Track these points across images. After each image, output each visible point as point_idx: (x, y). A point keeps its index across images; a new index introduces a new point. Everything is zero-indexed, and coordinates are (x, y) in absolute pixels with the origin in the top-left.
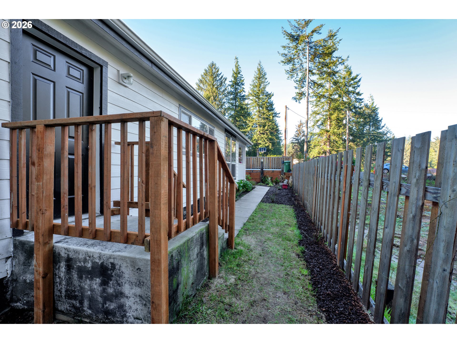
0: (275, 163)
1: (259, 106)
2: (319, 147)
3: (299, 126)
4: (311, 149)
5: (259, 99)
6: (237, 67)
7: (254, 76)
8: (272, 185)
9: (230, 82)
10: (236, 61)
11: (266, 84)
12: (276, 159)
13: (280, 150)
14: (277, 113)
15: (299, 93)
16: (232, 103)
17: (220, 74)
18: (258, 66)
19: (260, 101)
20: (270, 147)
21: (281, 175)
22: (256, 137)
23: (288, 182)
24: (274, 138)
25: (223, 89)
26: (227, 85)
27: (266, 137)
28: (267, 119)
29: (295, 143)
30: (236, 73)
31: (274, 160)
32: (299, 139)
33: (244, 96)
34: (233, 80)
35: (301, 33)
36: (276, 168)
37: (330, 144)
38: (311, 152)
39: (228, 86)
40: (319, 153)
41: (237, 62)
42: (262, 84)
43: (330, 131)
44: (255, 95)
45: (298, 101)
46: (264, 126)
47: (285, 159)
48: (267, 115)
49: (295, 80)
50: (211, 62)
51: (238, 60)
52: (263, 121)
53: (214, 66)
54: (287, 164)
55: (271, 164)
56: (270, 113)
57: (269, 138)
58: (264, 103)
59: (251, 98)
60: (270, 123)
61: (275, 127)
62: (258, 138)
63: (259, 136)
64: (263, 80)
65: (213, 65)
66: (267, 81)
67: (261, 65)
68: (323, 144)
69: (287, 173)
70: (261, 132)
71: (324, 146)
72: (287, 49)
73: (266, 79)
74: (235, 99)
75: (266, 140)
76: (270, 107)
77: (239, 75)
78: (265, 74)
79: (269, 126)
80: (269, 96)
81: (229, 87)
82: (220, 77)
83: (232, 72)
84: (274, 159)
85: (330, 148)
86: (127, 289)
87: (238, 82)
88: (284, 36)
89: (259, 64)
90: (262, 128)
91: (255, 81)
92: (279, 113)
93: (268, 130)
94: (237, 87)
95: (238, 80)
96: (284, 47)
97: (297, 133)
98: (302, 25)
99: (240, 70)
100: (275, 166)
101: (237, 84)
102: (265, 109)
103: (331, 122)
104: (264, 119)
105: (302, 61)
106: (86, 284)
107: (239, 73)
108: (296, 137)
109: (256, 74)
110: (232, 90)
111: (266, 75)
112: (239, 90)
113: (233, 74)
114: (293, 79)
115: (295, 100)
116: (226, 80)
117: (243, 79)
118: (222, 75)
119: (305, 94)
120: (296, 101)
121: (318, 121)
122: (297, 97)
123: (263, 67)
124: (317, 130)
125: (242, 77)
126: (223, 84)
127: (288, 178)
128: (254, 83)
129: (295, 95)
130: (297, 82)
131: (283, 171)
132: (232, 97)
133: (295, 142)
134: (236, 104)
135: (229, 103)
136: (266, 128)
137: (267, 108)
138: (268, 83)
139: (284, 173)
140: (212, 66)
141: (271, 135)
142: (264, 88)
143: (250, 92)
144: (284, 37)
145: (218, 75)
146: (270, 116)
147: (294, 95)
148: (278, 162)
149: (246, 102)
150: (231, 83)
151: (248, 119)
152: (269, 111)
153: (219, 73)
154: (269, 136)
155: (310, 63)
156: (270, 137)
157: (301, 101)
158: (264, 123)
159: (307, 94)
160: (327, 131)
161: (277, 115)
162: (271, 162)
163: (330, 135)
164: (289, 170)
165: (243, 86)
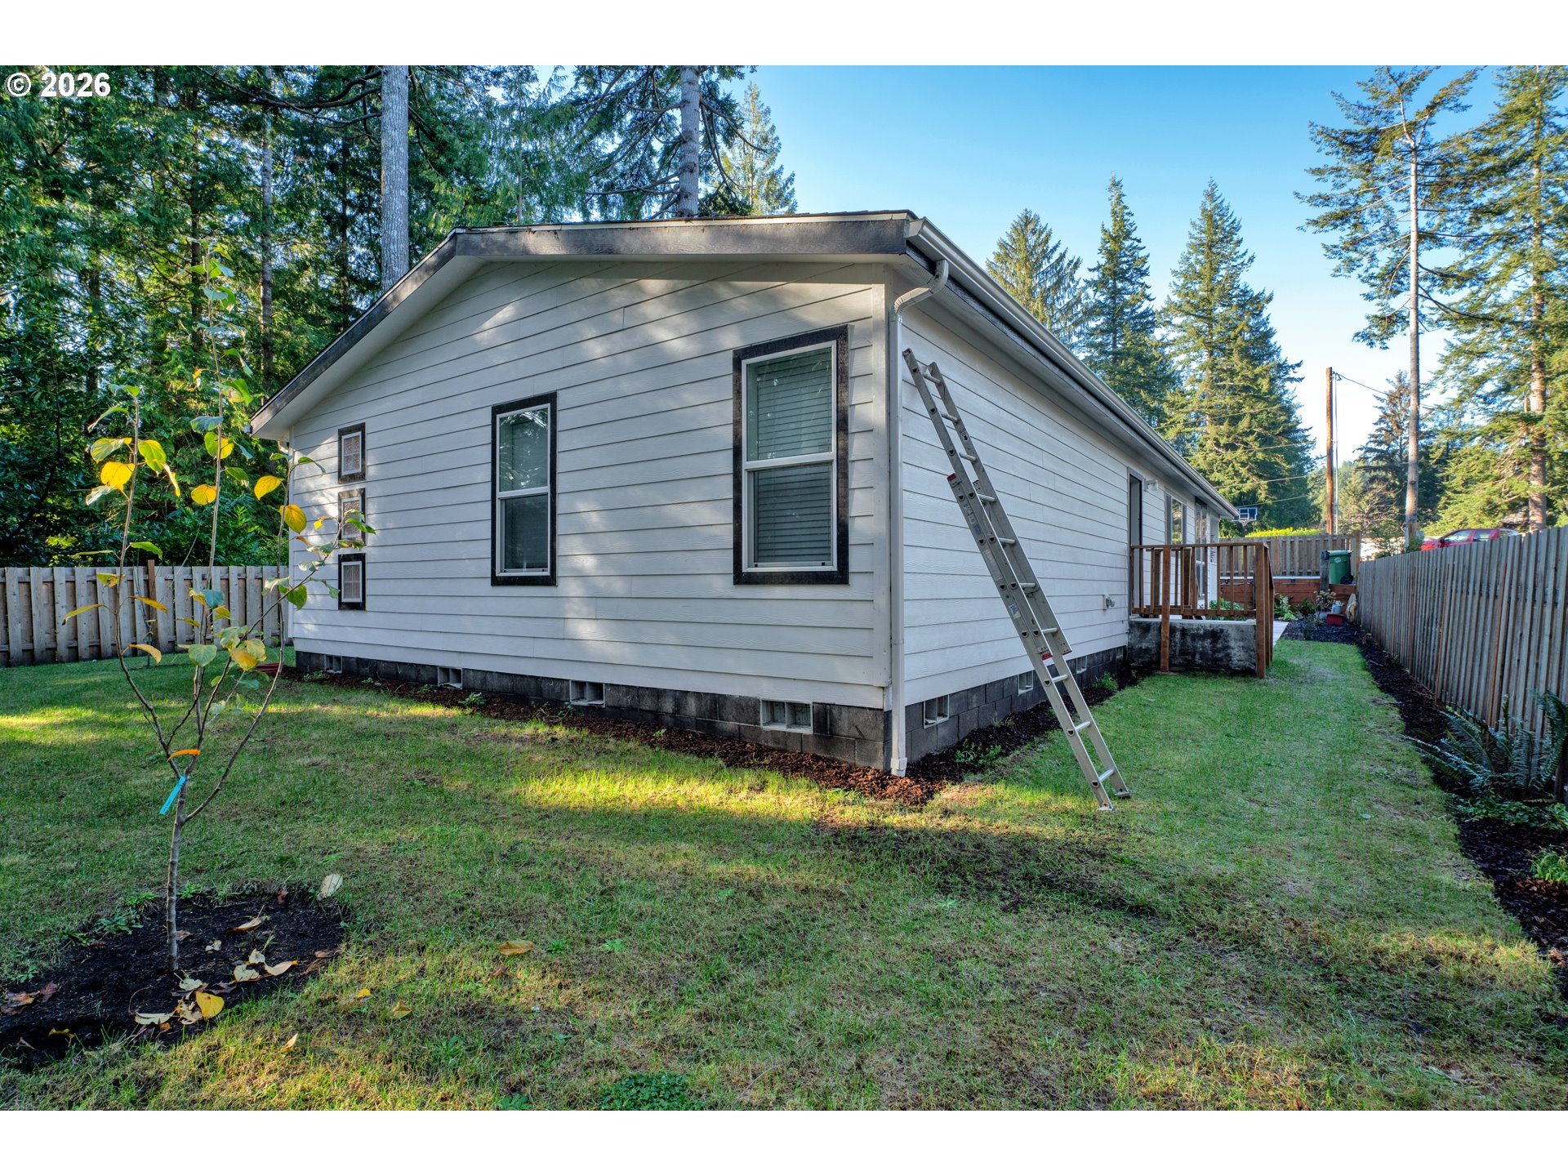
0: (1292, 558)
1: (1212, 348)
2: (1488, 484)
3: (1394, 398)
4: (1449, 493)
5: (1210, 320)
6: (1120, 215)
7: (1190, 241)
8: (1293, 617)
9: (1094, 270)
10: (1115, 193)
11: (1239, 261)
12: (1297, 543)
13: (1305, 500)
14: (1290, 363)
15: (1384, 319)
16: (1101, 344)
17: (1055, 248)
18: (1204, 203)
19: (1217, 328)
20: (1263, 496)
21: (1322, 592)
22: (1201, 461)
23: (1343, 609)
24: (1279, 458)
25: (1067, 300)
26: (1082, 284)
27: (1244, 458)
28: (1246, 389)
29: (1375, 469)
30: (1114, 239)
31: (1288, 547)
32: (1394, 452)
33: (1145, 314)
34: (1103, 261)
35: (1383, 122)
36: (1297, 571)
37: (1543, 471)
38: (1451, 508)
39: (1084, 289)
40: (1491, 509)
41: (1121, 195)
42: (1223, 266)
43: (1541, 418)
44: (1196, 307)
45: (1378, 344)
46: (1235, 420)
47: (1329, 544)
48: (1245, 378)
49: (1364, 275)
50: (1020, 212)
51: (1123, 190)
52: (1228, 400)
53: (1031, 226)
54: (1338, 560)
55: (1280, 559)
56: (1257, 370)
57: (1256, 463)
58: (1232, 334)
59: (1177, 320)
60: (1260, 406)
61: (1283, 418)
62: (1211, 464)
63: (1212, 455)
64: (1227, 252)
65: (1027, 223)
66: (1241, 250)
67: (1217, 194)
68: (1508, 472)
69: (1341, 587)
70: (1223, 441)
71: (1516, 479)
72: (1332, 177)
73: (1239, 242)
74: (1112, 329)
75: (1243, 471)
76: (1260, 346)
77: (1127, 243)
78: (1235, 228)
79: (1253, 416)
80: (1254, 303)
81: (1090, 291)
82: (1052, 261)
83: (1101, 235)
84: (1288, 543)
85: (1547, 488)
86: (1232, 644)
87: (1125, 266)
88: (1318, 147)
89: (1211, 196)
90: (1224, 428)
91: (1192, 260)
92: (1298, 365)
93: (1252, 433)
94: (1119, 285)
95: (1125, 259)
96: (1318, 172)
97: (1383, 425)
98: (1388, 98)
99: (1131, 225)
100: (1292, 565)
101: (1120, 275)
102: (1235, 358)
103: (1545, 381)
104: (1234, 391)
105: (1391, 211)
106: (1199, 644)
107: (1127, 235)
108: (1380, 443)
109: (1195, 232)
110: (1102, 299)
111: (1237, 229)
112: (1127, 297)
113: (1105, 241)
114: (1354, 274)
115: (1367, 341)
116: (1076, 266)
117: (1142, 254)
118: (1060, 250)
119: (1403, 318)
120: (1371, 344)
121: (1481, 381)
122: (1375, 331)
123: (1225, 204)
124: (1476, 418)
125: (1140, 245)
126: (1067, 281)
127: (1345, 598)
128: (1191, 265)
129: (1367, 323)
130: (1372, 281)
131: (1325, 579)
132: (1100, 321)
133: (1374, 464)
134: (1114, 345)
135: (1091, 345)
136: (1243, 425)
137: (1245, 353)
138: (1246, 258)
139: (1331, 586)
140: (1026, 225)
141: (1265, 451)
142: (1232, 277)
143: (1176, 299)
144: (1319, 151)
145: (1046, 255)
146: (1260, 381)
147: (1363, 325)
148: (1305, 553)
149: (1158, 333)
150: (1095, 276)
151: (1169, 397)
152: (1254, 360)
153: (1051, 244)
154: (1254, 455)
155: (1422, 214)
156: (1260, 456)
157: (1388, 343)
158: (1232, 408)
159: (1412, 319)
160: (1530, 420)
161: (1291, 374)
162: (1280, 553)
163: (1543, 435)
164: (1347, 578)
165: (1145, 279)
